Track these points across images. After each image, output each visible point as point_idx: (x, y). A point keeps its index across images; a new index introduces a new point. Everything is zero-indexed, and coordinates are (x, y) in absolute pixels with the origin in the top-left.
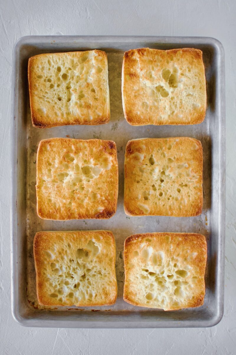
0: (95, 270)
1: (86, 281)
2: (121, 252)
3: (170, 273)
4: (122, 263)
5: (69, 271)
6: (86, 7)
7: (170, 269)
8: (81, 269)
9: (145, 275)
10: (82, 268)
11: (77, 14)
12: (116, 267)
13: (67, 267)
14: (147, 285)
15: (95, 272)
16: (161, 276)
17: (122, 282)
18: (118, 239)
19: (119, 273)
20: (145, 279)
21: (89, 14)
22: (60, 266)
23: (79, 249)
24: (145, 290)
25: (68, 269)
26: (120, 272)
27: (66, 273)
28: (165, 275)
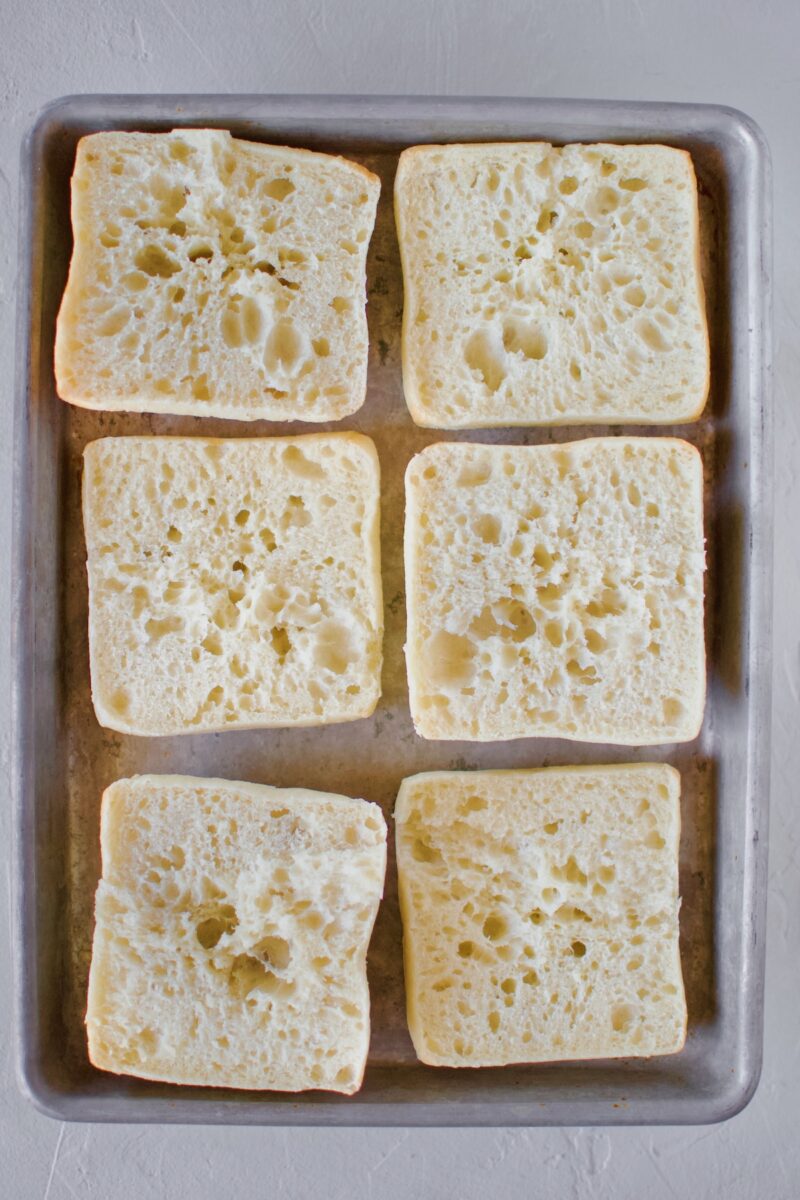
0: (481, 280)
1: (512, 238)
2: (384, 364)
3: (203, 266)
4: (380, 326)
5: (576, 274)
6: (133, 21)
7: (200, 282)
8: (533, 284)
9: (288, 264)
10: (527, 287)
11: (102, 44)
12: (402, 311)
13: (583, 292)
14: (287, 228)
15: (478, 272)
16: (235, 257)
17: (379, 259)
18: (391, 411)
19: (392, 289)
20: (292, 251)
21: (143, 45)
22: (608, 294)
23: (539, 359)
24: (294, 211)
25: (580, 285)
26: (387, 292)
27: (586, 267)
28: (219, 263)
